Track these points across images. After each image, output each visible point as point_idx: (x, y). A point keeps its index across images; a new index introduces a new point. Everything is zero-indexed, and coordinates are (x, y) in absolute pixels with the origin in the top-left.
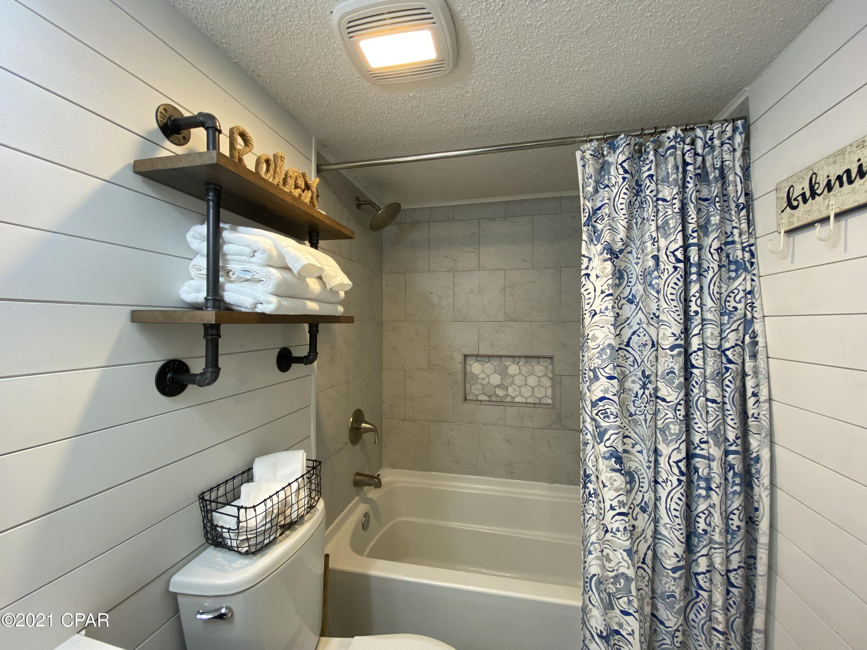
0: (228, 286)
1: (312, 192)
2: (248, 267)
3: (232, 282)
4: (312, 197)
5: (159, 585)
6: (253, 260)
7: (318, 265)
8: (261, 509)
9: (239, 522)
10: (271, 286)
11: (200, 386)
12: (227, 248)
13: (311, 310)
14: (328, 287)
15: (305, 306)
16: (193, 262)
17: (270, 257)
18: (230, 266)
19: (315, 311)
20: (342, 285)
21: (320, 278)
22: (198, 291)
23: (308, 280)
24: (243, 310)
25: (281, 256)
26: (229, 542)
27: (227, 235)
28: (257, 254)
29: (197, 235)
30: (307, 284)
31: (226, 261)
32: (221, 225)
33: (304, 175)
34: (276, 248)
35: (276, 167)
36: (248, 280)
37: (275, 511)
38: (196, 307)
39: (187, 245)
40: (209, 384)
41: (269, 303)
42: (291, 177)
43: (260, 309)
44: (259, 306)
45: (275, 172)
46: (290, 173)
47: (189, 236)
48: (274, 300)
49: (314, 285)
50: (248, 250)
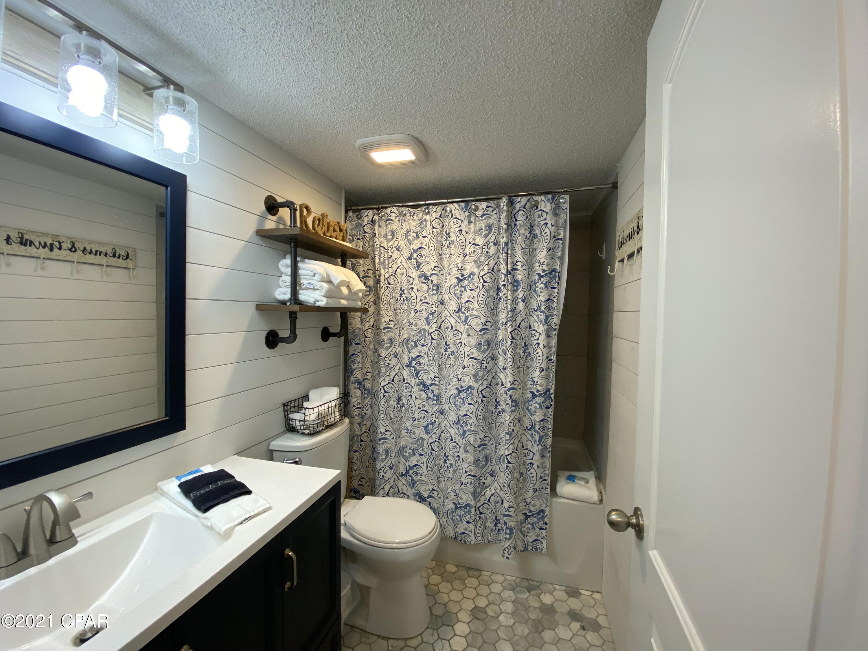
0: (301, 292)
1: (343, 233)
2: (311, 282)
3: (302, 290)
4: (343, 236)
5: (264, 445)
6: (314, 278)
7: (348, 280)
8: (316, 410)
9: (305, 416)
10: (323, 292)
11: (287, 343)
12: (300, 272)
13: (343, 304)
14: (353, 291)
15: (340, 302)
16: (282, 279)
17: (323, 277)
18: (302, 281)
19: (345, 305)
20: (360, 291)
21: (348, 287)
22: (285, 294)
23: (341, 288)
24: (309, 304)
25: (328, 276)
26: (299, 428)
27: (300, 265)
28: (316, 276)
29: (284, 264)
30: (341, 290)
31: (300, 279)
32: (298, 259)
33: (338, 223)
34: (326, 272)
35: (323, 222)
36: (310, 289)
37: (323, 413)
38: (284, 303)
39: (279, 269)
40: (291, 343)
41: (322, 301)
42: (331, 226)
43: (318, 304)
44: (317, 302)
45: (323, 225)
46: (331, 224)
47: (280, 264)
48: (325, 299)
49: (345, 290)
50: (311, 273)
